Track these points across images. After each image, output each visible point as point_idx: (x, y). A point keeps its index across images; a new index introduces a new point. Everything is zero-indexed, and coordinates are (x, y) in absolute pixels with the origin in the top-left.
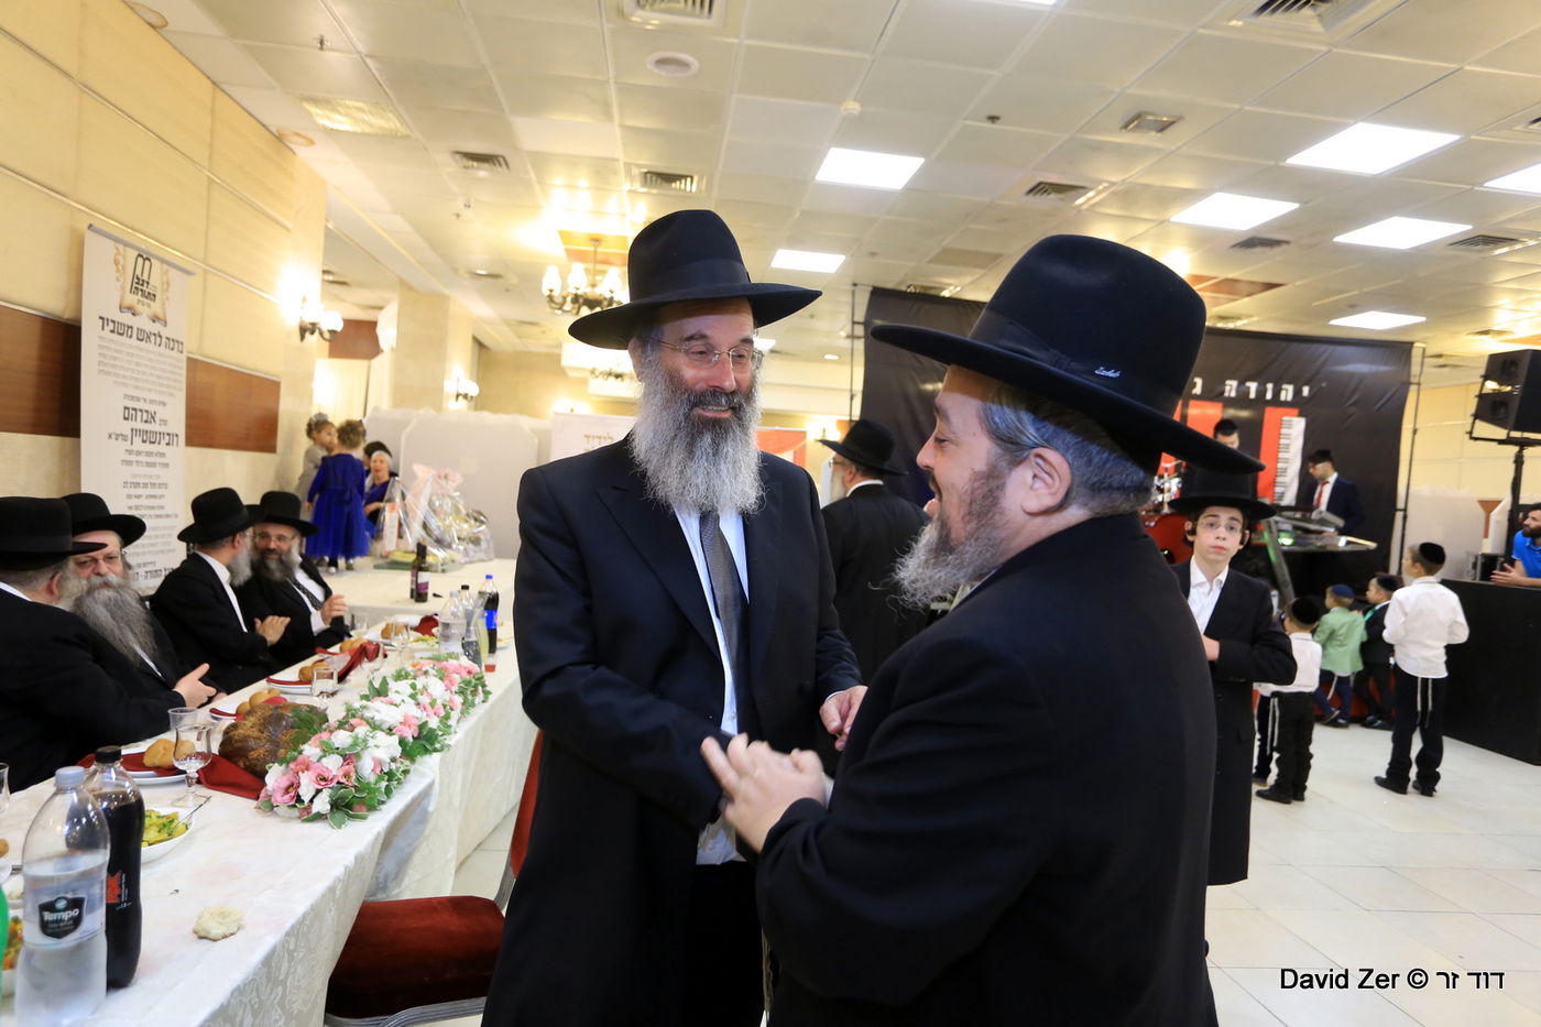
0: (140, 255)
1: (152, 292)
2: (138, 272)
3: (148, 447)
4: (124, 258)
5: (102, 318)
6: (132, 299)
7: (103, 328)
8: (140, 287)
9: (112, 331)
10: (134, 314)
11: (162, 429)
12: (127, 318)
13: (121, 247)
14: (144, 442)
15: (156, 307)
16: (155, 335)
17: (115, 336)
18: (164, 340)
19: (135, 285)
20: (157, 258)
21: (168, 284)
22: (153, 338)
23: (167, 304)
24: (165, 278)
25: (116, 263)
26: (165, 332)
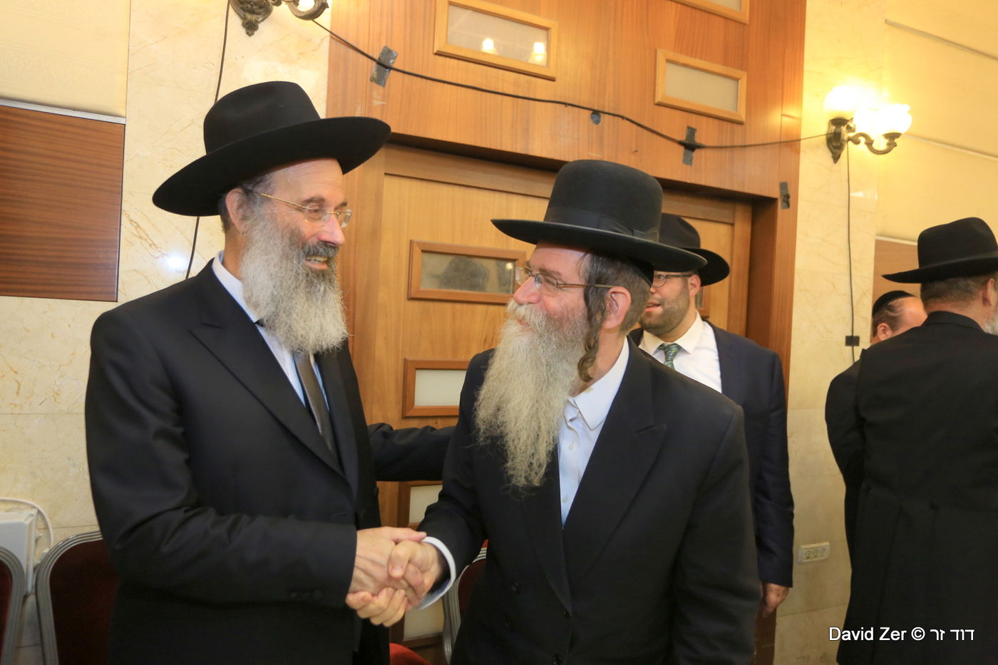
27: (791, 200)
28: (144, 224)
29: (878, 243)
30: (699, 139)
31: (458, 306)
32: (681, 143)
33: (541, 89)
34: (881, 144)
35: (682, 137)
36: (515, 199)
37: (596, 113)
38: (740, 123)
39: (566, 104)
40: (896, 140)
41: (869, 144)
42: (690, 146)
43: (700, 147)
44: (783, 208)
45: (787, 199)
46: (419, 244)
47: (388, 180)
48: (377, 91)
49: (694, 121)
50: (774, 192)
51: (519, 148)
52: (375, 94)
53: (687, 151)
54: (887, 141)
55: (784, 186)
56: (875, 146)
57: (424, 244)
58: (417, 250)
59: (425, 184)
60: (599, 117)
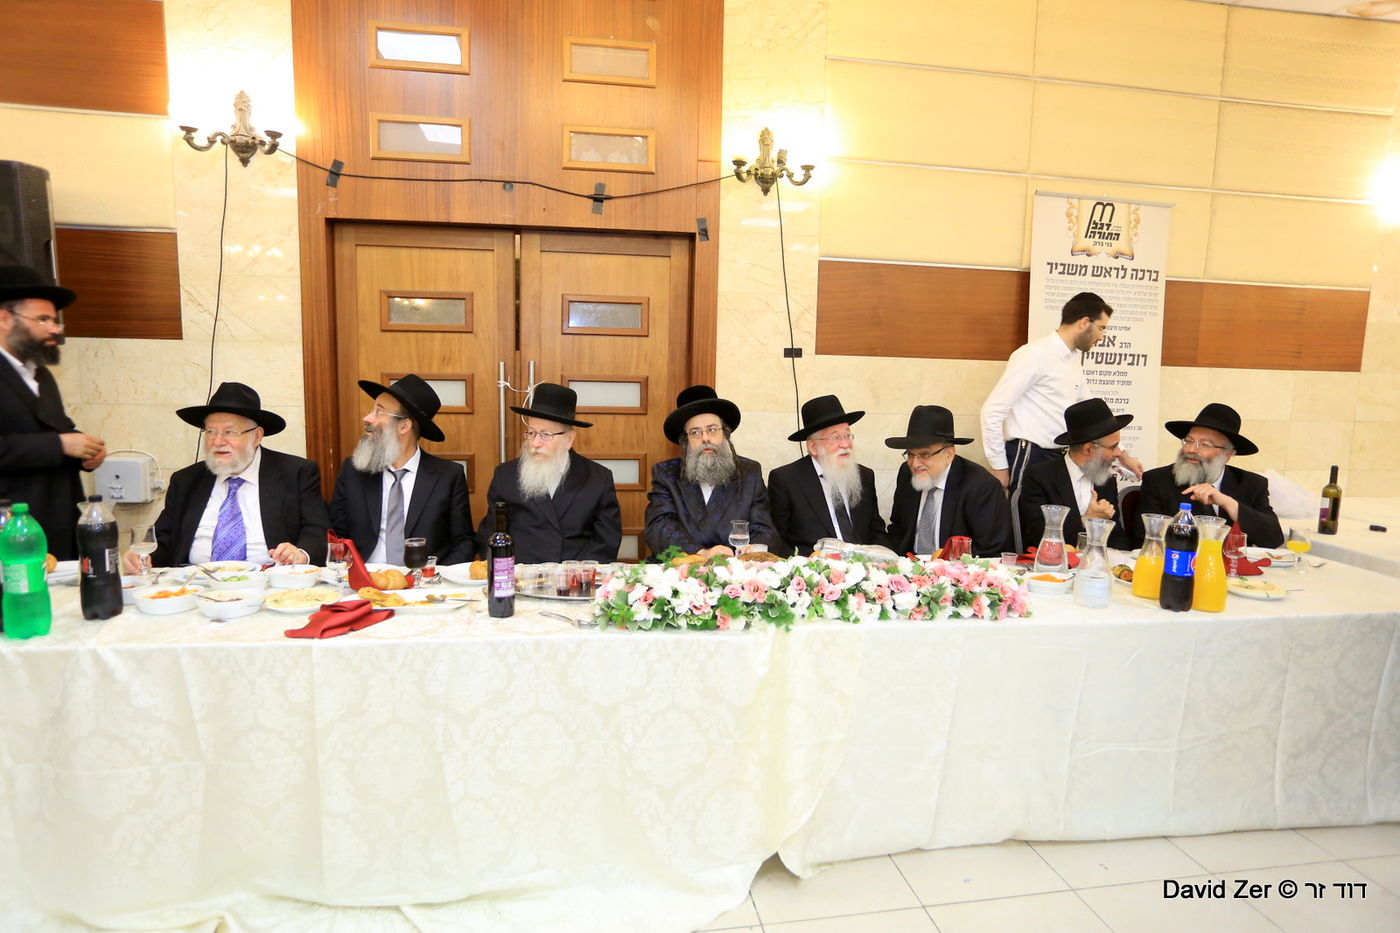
0: (1098, 203)
1: (1114, 232)
2: (1096, 218)
3: (1103, 367)
4: (1079, 210)
5: (1048, 264)
6: (1088, 243)
7: (1051, 272)
8: (1097, 230)
9: (1063, 273)
10: (1088, 255)
11: (1124, 351)
12: (1082, 260)
13: (1075, 202)
14: (1097, 362)
15: (1117, 245)
16: (1118, 269)
17: (1066, 276)
18: (1129, 272)
19: (1091, 230)
20: (1122, 202)
21: (1138, 222)
22: (1114, 272)
23: (1135, 239)
24: (1133, 217)
25: (1069, 215)
26: (1129, 265)
27: (710, 234)
28: (194, 293)
29: (821, 263)
30: (607, 193)
31: (420, 335)
32: (589, 197)
33: (459, 172)
34: (799, 176)
35: (592, 192)
36: (462, 252)
37: (508, 184)
38: (653, 174)
39: (480, 180)
40: (811, 172)
41: (790, 176)
42: (598, 199)
43: (609, 198)
44: (701, 240)
45: (704, 233)
46: (385, 292)
47: (359, 249)
48: (331, 191)
49: (602, 178)
50: (693, 228)
51: (442, 219)
52: (330, 193)
53: (598, 203)
54: (804, 172)
55: (702, 221)
56: (795, 179)
57: (390, 292)
58: (385, 297)
59: (388, 250)
60: (512, 186)
